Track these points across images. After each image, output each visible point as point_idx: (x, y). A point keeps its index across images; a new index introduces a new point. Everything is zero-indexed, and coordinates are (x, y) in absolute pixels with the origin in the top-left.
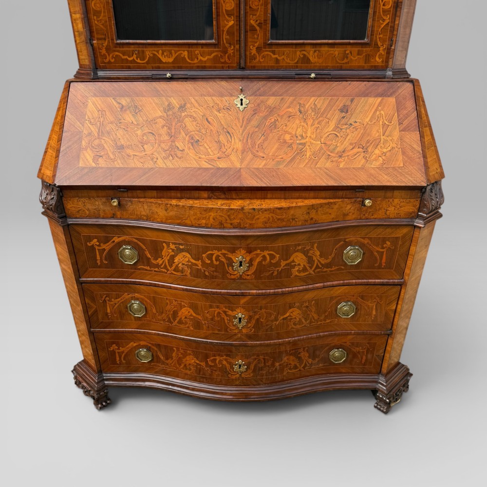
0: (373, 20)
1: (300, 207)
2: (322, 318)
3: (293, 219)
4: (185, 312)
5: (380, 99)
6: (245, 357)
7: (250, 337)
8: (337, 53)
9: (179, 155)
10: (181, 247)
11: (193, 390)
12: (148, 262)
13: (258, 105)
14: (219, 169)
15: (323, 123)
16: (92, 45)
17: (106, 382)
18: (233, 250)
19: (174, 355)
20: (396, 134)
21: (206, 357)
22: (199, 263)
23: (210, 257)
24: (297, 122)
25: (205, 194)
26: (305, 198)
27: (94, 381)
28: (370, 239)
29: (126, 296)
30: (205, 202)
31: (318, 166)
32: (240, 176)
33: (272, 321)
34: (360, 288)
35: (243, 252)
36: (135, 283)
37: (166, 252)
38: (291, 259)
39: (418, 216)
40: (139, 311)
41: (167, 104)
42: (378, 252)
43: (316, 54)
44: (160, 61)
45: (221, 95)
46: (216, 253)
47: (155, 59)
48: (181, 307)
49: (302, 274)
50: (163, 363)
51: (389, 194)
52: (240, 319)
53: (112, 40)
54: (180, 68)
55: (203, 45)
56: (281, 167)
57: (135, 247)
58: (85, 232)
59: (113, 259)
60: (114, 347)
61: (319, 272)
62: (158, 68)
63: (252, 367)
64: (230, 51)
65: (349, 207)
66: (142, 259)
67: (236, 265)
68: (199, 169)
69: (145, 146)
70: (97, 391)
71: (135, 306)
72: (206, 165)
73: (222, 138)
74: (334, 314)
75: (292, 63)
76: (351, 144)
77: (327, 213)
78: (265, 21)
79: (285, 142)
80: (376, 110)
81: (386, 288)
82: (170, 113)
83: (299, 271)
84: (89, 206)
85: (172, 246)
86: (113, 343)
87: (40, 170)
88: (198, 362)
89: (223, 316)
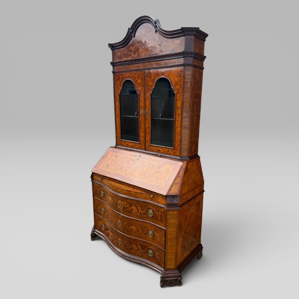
0: (175, 143)
2: (143, 234)
3: (132, 195)
5: (171, 166)
6: (122, 239)
7: (122, 231)
8: (167, 150)
9: (117, 170)
10: (110, 195)
13: (141, 161)
16: (117, 140)
18: (118, 200)
21: (113, 234)
22: (112, 201)
23: (114, 200)
25: (118, 182)
28: (155, 209)
29: (101, 206)
31: (143, 181)
32: (125, 179)
33: (128, 228)
34: (154, 227)
35: (120, 201)
38: (132, 208)
39: (166, 206)
42: (157, 214)
43: (162, 149)
44: (128, 145)
45: (135, 156)
49: (136, 214)
52: (119, 223)
53: (120, 139)
54: (131, 148)
55: (137, 143)
57: (104, 192)
59: (100, 194)
61: (141, 215)
62: (127, 147)
63: (123, 243)
64: (143, 145)
66: (104, 196)
67: (119, 204)
74: (147, 234)
75: (156, 151)
76: (155, 177)
77: (141, 196)
78: (150, 139)
80: (167, 169)
83: (134, 212)
89: (116, 220)
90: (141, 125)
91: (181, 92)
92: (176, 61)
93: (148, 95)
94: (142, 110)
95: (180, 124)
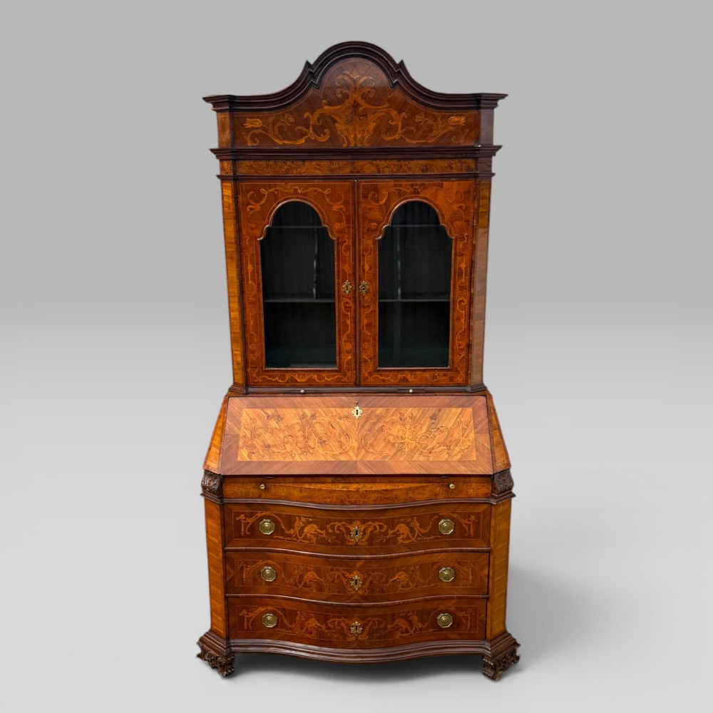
0: (453, 354)
1: (400, 489)
2: (427, 582)
3: (396, 498)
4: (311, 575)
5: (460, 409)
6: (361, 619)
7: (365, 598)
8: (428, 375)
9: (311, 452)
10: (310, 520)
11: (313, 653)
12: (282, 532)
13: (370, 414)
14: (341, 461)
15: (418, 428)
16: (246, 371)
17: (233, 648)
18: (351, 522)
19: (297, 619)
20: (472, 436)
21: (326, 618)
22: (324, 532)
23: (333, 527)
24: (399, 426)
26: (405, 483)
27: (223, 647)
28: (458, 513)
29: (261, 562)
30: (330, 485)
31: (414, 459)
32: (356, 467)
33: (384, 583)
34: (456, 555)
35: (359, 523)
36: (269, 551)
37: (298, 524)
38: (396, 530)
39: (492, 496)
40: (270, 576)
41: (301, 413)
42: (466, 524)
43: (413, 376)
44: (297, 381)
45: (342, 407)
46: (337, 524)
47: (292, 380)
48: (307, 571)
49: (406, 542)
50: (287, 628)
51: (467, 480)
52: (356, 580)
53: (262, 368)
54: (310, 386)
55: (328, 371)
56: (387, 460)
57: (273, 520)
58: (235, 509)
59: (254, 530)
60: (244, 612)
61: (420, 540)
62: (294, 386)
63: (367, 628)
64: (349, 374)
65: (438, 489)
66: (278, 530)
67: (353, 533)
68: (326, 462)
69: (286, 446)
70: (226, 656)
71: (267, 572)
72: (330, 459)
73: (343, 439)
74: (437, 578)
75: (395, 382)
76: (438, 443)
77: (421, 494)
78: (374, 356)
79: (389, 442)
80: (457, 418)
81: (477, 554)
82: (304, 420)
83: (403, 539)
84: (242, 489)
85: (303, 519)
86: (244, 608)
87: (205, 462)
88: (319, 625)
89: (342, 578)
90: (345, 322)
91: (468, 236)
92: (454, 166)
93: (369, 243)
94: (347, 282)
95: (467, 310)
